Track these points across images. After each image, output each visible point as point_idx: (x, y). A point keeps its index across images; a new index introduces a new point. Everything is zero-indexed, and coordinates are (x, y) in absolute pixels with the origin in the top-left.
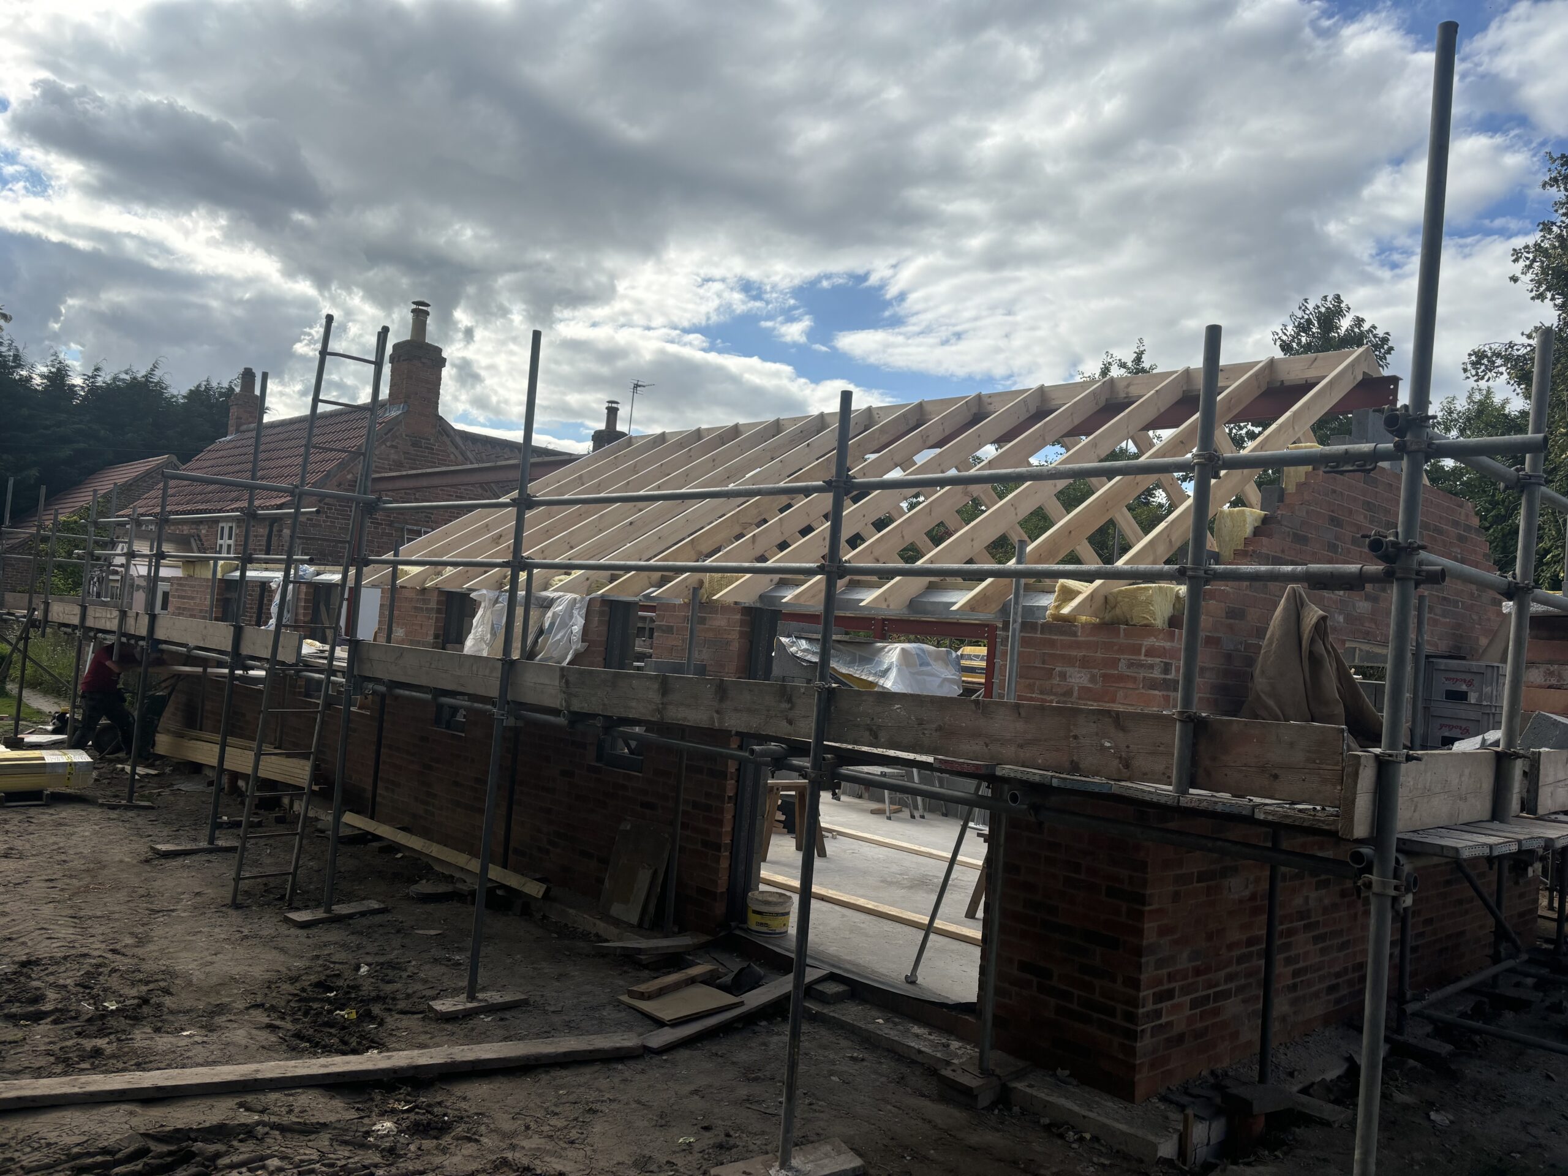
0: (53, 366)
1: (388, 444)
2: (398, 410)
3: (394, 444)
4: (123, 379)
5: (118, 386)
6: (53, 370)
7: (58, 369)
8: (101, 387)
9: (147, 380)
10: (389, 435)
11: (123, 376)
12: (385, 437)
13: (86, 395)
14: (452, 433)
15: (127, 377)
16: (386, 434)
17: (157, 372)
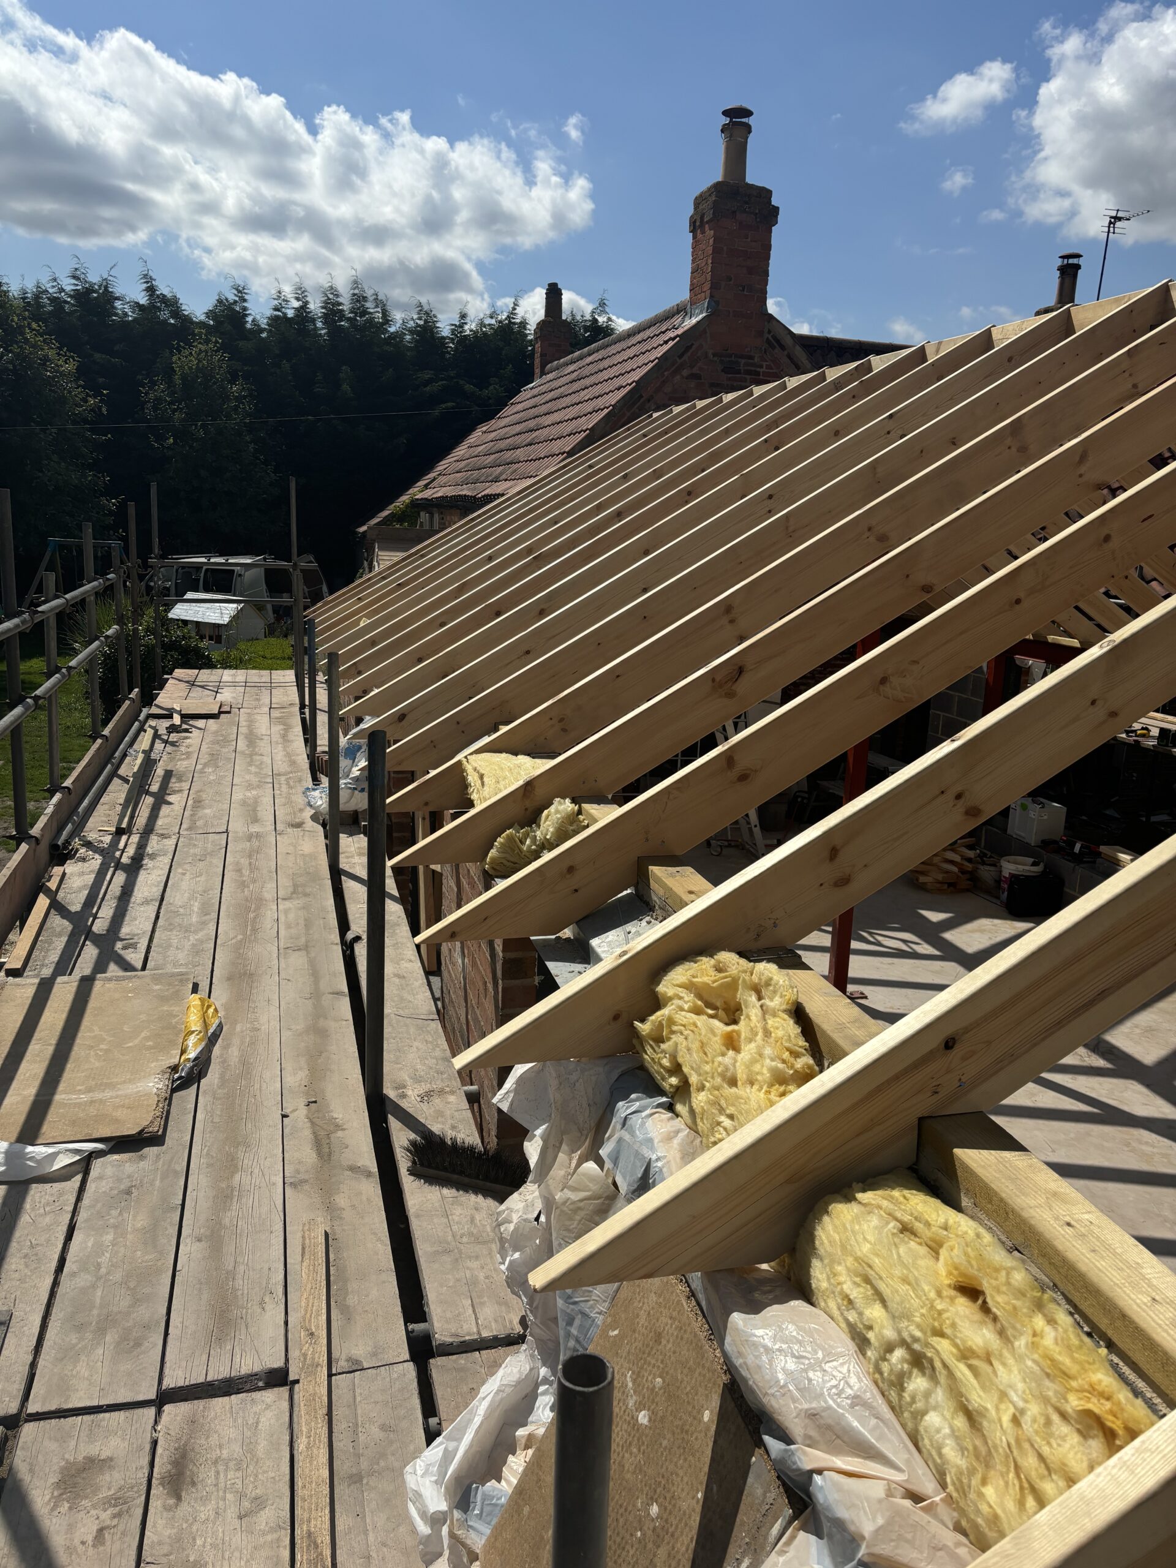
0: (420, 319)
1: (685, 373)
2: (701, 312)
3: (695, 370)
4: (489, 325)
5: (485, 334)
6: (421, 322)
7: (426, 321)
8: (469, 335)
9: (510, 322)
10: (686, 357)
11: (488, 321)
12: (679, 361)
13: (456, 348)
14: (789, 341)
15: (493, 321)
16: (680, 357)
17: (519, 310)
